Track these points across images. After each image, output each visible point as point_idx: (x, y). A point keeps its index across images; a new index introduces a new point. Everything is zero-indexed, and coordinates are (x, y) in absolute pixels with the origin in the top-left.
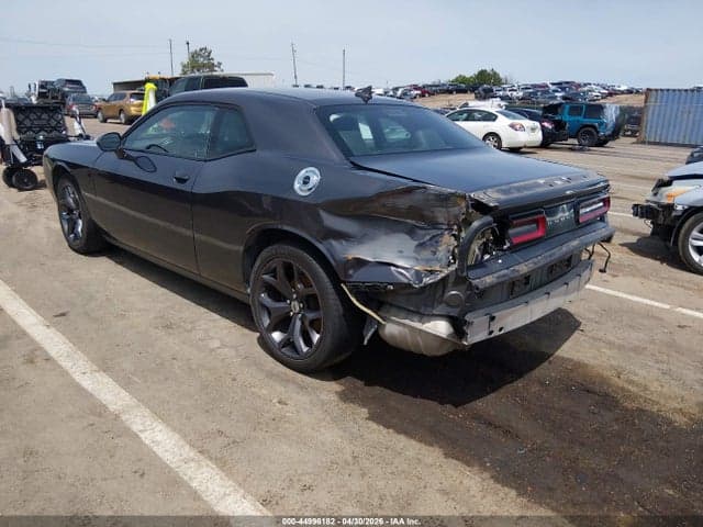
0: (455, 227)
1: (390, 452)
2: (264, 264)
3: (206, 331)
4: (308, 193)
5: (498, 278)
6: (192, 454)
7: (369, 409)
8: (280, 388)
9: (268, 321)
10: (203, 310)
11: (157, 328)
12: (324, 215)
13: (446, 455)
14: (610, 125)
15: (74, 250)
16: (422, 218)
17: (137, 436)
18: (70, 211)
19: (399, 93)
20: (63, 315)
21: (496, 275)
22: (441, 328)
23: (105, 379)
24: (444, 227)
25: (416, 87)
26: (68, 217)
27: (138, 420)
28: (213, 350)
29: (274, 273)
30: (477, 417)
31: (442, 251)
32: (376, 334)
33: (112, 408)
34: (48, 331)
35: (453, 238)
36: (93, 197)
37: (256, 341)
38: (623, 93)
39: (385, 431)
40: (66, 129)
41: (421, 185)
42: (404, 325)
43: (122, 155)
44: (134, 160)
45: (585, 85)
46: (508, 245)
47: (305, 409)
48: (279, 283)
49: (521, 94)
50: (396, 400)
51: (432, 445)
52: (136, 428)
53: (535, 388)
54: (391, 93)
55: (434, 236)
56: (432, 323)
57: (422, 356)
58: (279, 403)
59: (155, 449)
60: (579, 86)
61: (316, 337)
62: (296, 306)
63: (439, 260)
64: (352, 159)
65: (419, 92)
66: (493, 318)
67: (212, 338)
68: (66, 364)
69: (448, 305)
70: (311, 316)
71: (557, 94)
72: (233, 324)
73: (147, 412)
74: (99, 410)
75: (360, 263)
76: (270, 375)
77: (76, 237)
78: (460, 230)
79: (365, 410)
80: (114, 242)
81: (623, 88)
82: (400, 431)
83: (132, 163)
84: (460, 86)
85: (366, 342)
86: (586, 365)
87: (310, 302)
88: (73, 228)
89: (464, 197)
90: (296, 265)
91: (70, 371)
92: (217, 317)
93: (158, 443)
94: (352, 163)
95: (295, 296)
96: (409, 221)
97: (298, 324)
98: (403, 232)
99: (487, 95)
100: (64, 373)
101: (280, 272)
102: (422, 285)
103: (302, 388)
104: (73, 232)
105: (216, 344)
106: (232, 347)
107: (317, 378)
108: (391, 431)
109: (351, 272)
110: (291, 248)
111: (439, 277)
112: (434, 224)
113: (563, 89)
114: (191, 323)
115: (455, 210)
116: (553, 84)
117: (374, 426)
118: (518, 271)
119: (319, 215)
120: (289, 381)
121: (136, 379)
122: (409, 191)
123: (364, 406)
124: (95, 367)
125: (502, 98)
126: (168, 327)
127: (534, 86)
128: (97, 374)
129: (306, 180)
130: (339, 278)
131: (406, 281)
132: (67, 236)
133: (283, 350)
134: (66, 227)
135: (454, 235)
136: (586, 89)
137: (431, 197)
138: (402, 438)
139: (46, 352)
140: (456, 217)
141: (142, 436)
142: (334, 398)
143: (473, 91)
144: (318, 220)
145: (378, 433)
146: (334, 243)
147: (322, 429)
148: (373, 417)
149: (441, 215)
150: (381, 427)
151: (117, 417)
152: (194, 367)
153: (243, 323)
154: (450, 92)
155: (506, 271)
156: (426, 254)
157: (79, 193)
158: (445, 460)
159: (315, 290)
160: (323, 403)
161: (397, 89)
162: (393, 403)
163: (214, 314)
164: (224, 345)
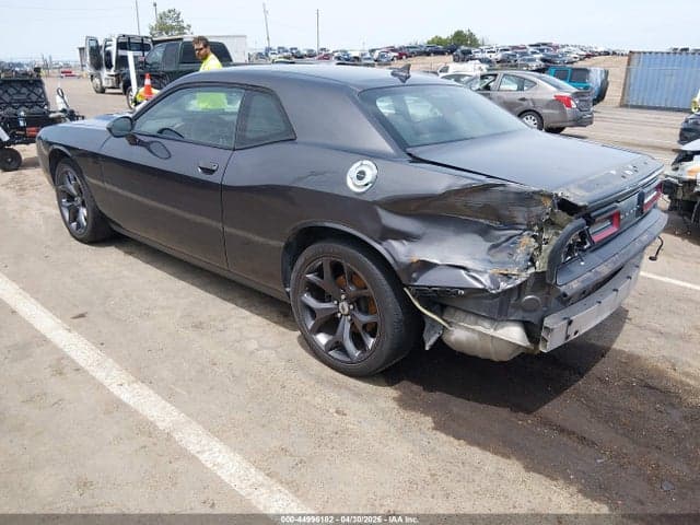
0: (536, 228)
1: (467, 468)
2: (308, 262)
3: (240, 330)
4: (363, 190)
5: (583, 282)
6: (260, 478)
7: (434, 418)
8: (334, 396)
9: (313, 322)
10: (230, 306)
11: (186, 328)
12: (382, 213)
13: (528, 468)
14: (596, 89)
15: (77, 239)
16: (499, 218)
17: (197, 458)
18: (71, 198)
19: (376, 55)
20: (82, 316)
21: (580, 279)
22: (514, 334)
23: (146, 391)
24: (523, 227)
25: (394, 50)
26: (68, 204)
27: (193, 438)
28: (252, 353)
29: (319, 272)
30: (547, 423)
31: (521, 255)
32: (440, 340)
33: (161, 425)
34: (70, 335)
35: (533, 240)
36: (100, 183)
37: (296, 341)
38: (600, 54)
39: (456, 442)
40: (47, 104)
41: (499, 182)
42: (473, 330)
43: (134, 140)
44: (146, 145)
45: (563, 47)
46: (588, 244)
47: (365, 419)
48: (326, 283)
49: (499, 56)
50: (459, 406)
51: (509, 458)
52: (193, 448)
53: (596, 386)
54: (368, 56)
55: (511, 237)
56: (506, 329)
57: (488, 362)
58: (337, 412)
59: (219, 473)
60: (557, 47)
61: (371, 342)
62: (345, 307)
63: (517, 264)
64: (409, 150)
65: (396, 54)
66: (570, 323)
67: (249, 339)
68: (100, 375)
69: (525, 310)
70: (364, 318)
71: (535, 56)
72: (265, 322)
73: (200, 429)
74: (146, 428)
75: (426, 266)
76: (319, 380)
77: (79, 226)
78: (541, 230)
79: (429, 419)
80: (121, 231)
81: (601, 49)
82: (473, 442)
83: (143, 148)
84: (437, 49)
85: (427, 348)
86: (639, 358)
87: (362, 303)
88: (74, 216)
89: (550, 196)
90: (346, 265)
91: (107, 382)
92: (248, 313)
93: (220, 466)
94: (410, 155)
95: (343, 297)
96: (481, 221)
97: (348, 326)
98: (475, 232)
99: (466, 57)
100: (100, 386)
101: (327, 271)
102: (500, 290)
103: (358, 394)
104: (75, 220)
105: (253, 345)
106: (272, 348)
107: (370, 383)
108: (462, 441)
109: (414, 275)
110: (341, 247)
111: (518, 282)
112: (512, 225)
113: (542, 51)
114: (223, 320)
115: (537, 210)
116: (531, 46)
117: (442, 436)
118: (600, 273)
119: (377, 214)
120: (339, 386)
121: (178, 390)
122: (486, 188)
123: (426, 414)
124: (132, 378)
125: (482, 61)
126: (198, 326)
127: (514, 48)
128: (135, 385)
129: (361, 175)
130: (401, 282)
131: (480, 286)
132: (68, 225)
133: (330, 353)
134: (67, 215)
135: (534, 236)
136: (564, 50)
137: (511, 196)
138: (475, 449)
139: (73, 361)
140: (538, 217)
141: (202, 458)
142: (394, 405)
143: (451, 53)
144: (377, 218)
145: (447, 445)
146: (395, 244)
147: (390, 442)
148: (439, 427)
149: (520, 215)
150: (452, 439)
151: (169, 437)
152: (237, 373)
153: (276, 319)
154: (428, 54)
155: (589, 274)
156: (502, 256)
157: (82, 178)
158: (526, 474)
159: (370, 291)
160: (384, 412)
161: (373, 51)
162: (455, 410)
163: (244, 311)
164: (261, 347)
